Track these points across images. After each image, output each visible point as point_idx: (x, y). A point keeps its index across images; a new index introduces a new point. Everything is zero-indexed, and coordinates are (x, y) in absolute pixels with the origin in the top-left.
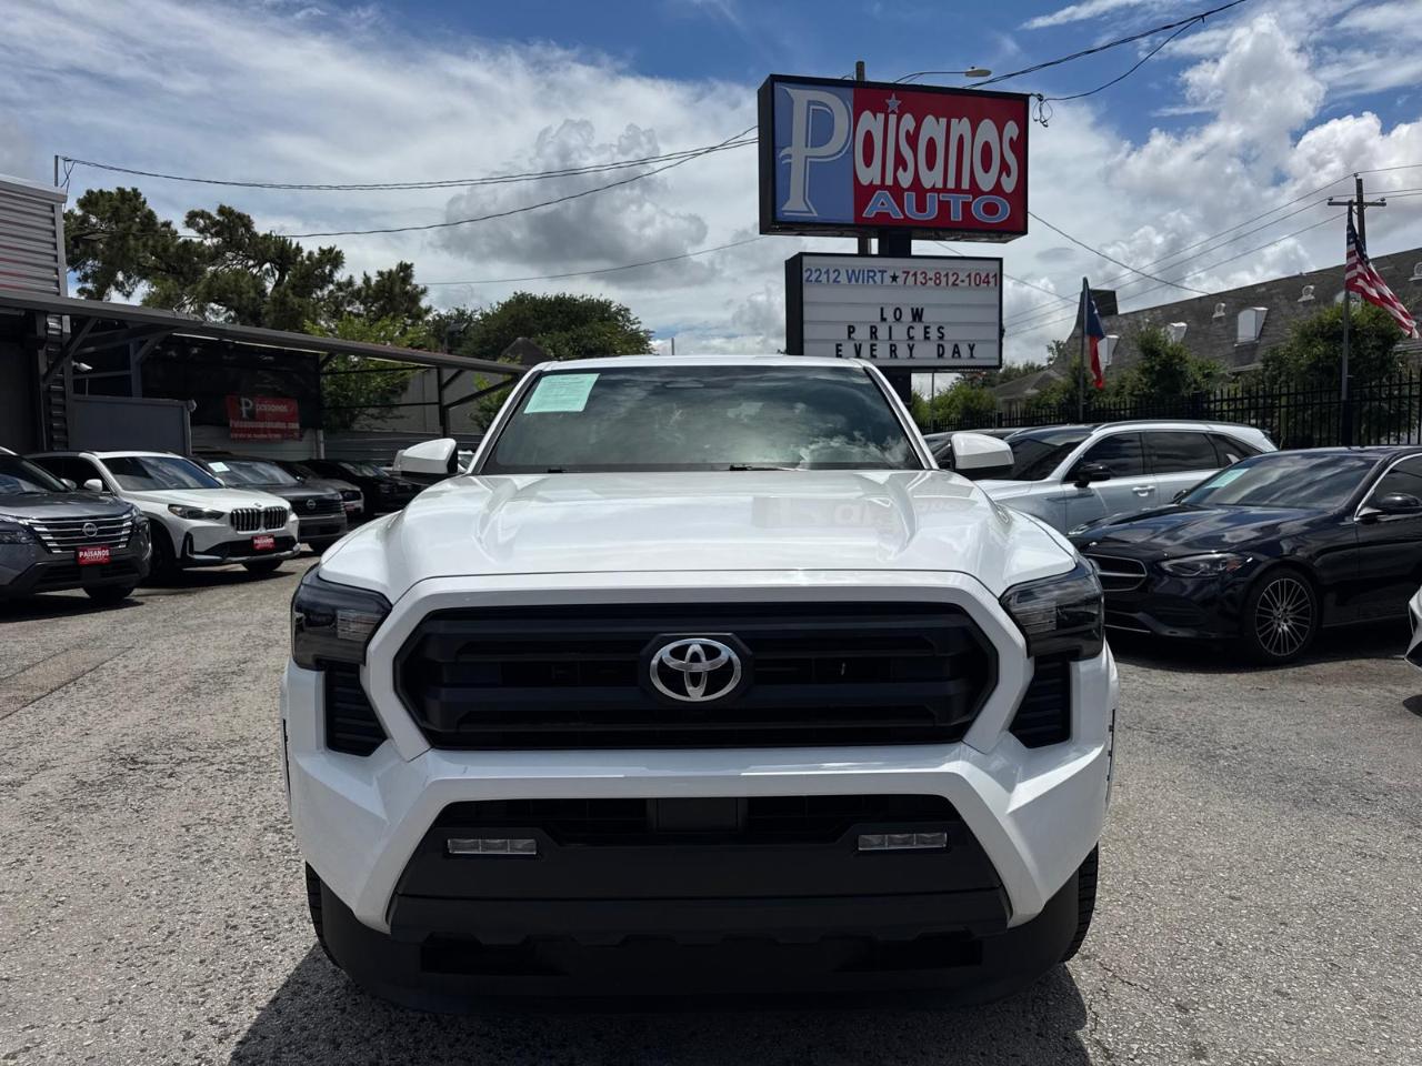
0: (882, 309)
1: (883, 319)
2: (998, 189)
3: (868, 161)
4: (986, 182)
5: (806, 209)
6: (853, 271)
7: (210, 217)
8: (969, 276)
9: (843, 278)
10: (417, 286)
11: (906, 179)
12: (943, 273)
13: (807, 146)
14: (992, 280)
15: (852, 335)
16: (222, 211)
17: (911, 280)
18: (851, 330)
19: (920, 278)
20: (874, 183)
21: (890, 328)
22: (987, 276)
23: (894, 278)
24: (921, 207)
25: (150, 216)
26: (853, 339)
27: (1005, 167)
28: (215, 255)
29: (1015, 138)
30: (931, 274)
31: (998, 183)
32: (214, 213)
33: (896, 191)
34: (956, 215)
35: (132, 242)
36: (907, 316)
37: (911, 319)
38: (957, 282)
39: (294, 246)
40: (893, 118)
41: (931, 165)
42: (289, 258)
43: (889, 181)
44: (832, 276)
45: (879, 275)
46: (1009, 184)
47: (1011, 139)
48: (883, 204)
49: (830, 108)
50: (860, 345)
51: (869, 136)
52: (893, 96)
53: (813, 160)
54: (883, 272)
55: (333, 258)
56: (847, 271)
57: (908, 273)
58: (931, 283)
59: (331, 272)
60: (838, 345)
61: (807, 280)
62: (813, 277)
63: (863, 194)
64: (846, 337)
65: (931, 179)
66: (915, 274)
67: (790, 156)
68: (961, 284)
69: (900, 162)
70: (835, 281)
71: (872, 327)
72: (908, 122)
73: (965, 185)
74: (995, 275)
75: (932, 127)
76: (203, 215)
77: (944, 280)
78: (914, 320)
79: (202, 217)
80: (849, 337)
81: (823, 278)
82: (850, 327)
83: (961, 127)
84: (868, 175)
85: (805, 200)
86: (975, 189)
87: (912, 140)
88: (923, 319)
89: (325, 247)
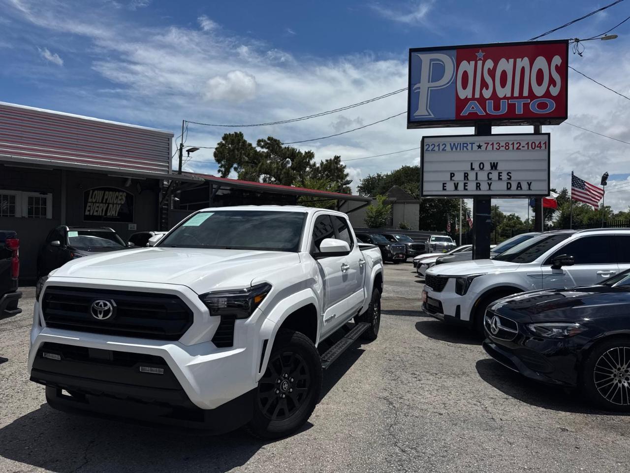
0: (472, 164)
1: (472, 169)
2: (547, 94)
3: (465, 86)
4: (539, 91)
5: (428, 114)
6: (454, 144)
7: (265, 141)
8: (528, 144)
9: (448, 148)
10: (342, 165)
11: (487, 94)
12: (510, 143)
13: (429, 82)
14: (543, 146)
15: (453, 178)
16: (269, 139)
17: (490, 147)
18: (452, 175)
19: (496, 146)
20: (468, 97)
21: (477, 174)
22: (540, 143)
23: (479, 147)
24: (497, 107)
25: (245, 141)
26: (453, 180)
27: (552, 82)
28: (267, 156)
29: (559, 65)
30: (503, 144)
31: (548, 92)
32: (266, 140)
33: (482, 101)
34: (519, 110)
35: (236, 152)
36: (487, 167)
37: (490, 169)
38: (520, 147)
39: (298, 151)
40: (480, 63)
41: (503, 85)
42: (295, 156)
43: (477, 96)
44: (442, 147)
45: (470, 146)
46: (555, 91)
47: (557, 65)
48: (473, 108)
49: (443, 62)
50: (458, 184)
51: (465, 74)
52: (480, 51)
53: (433, 89)
54: (472, 144)
55: (310, 155)
56: (450, 144)
57: (488, 144)
58: (502, 149)
59: (309, 161)
60: (444, 184)
61: (427, 150)
62: (430, 149)
63: (461, 104)
64: (449, 179)
66: (493, 144)
67: (419, 88)
68: (522, 149)
69: (484, 85)
70: (443, 150)
71: (465, 173)
72: (489, 64)
73: (526, 93)
74: (545, 143)
75: (505, 65)
76: (262, 141)
77: (511, 147)
78: (492, 168)
79: (262, 142)
80: (451, 179)
81: (436, 148)
82: (451, 174)
83: (524, 62)
85: (427, 109)
86: (532, 95)
87: (492, 73)
88: (498, 169)
89: (307, 151)
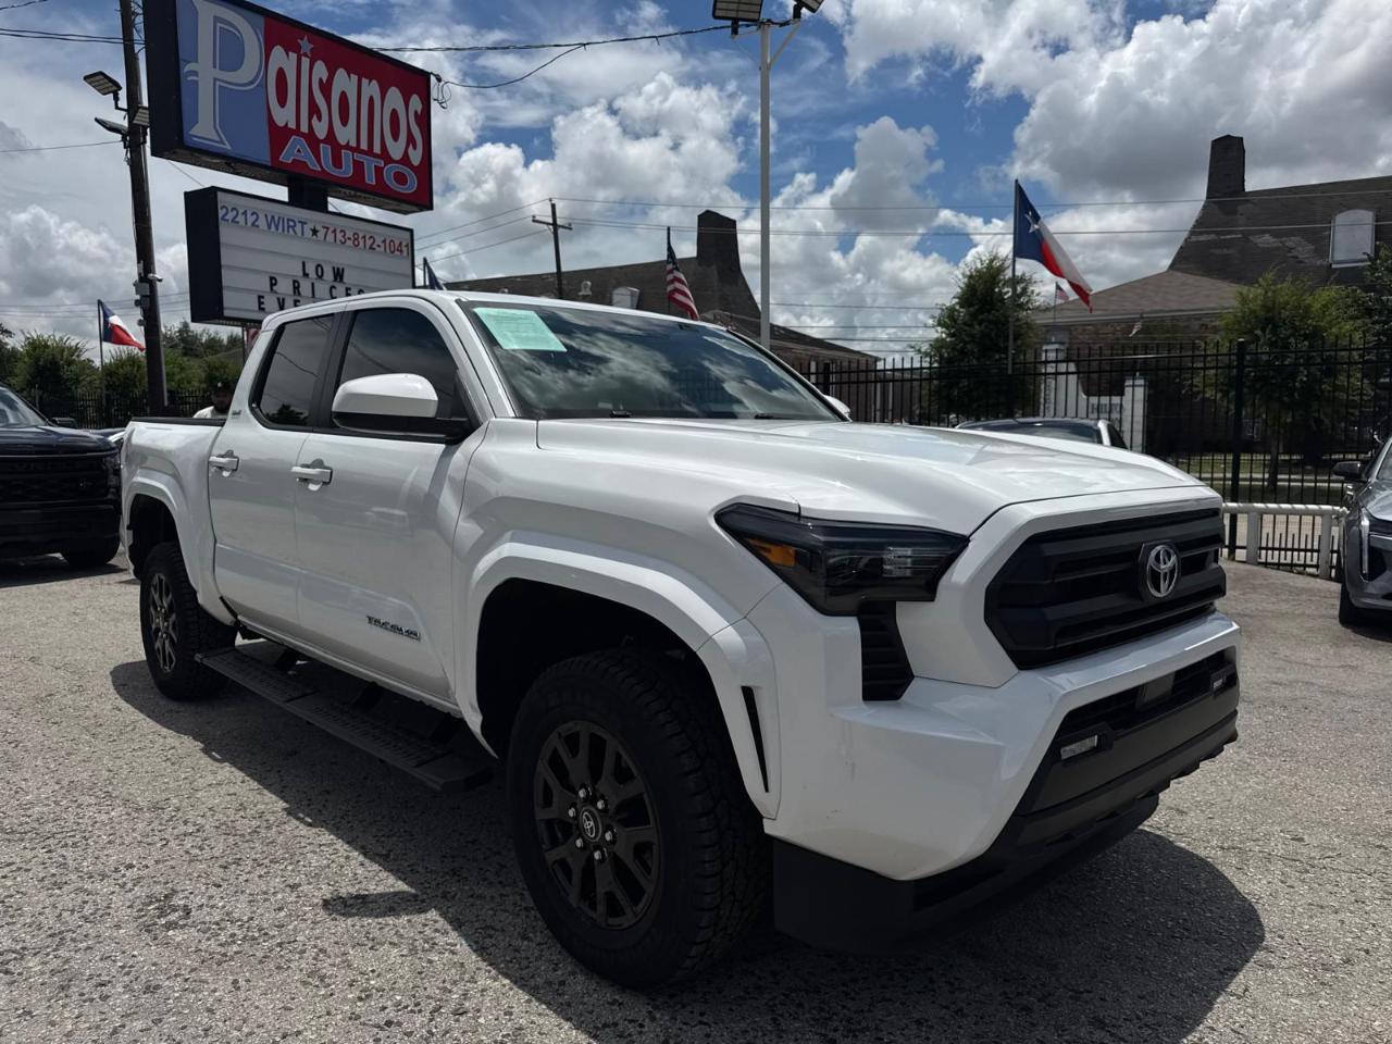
0: (304, 264)
1: (306, 275)
2: (405, 160)
3: (282, 102)
4: (396, 150)
5: (218, 139)
6: (273, 217)
8: (384, 241)
9: (262, 223)
11: (321, 131)
12: (361, 235)
13: (215, 67)
14: (405, 249)
15: (275, 288)
17: (330, 237)
18: (273, 281)
19: (339, 236)
20: (289, 126)
21: (313, 284)
22: (400, 244)
23: (315, 232)
24: (337, 163)
26: (276, 292)
27: (411, 140)
29: (419, 112)
30: (349, 234)
31: (406, 153)
33: (311, 138)
34: (371, 179)
36: (329, 275)
37: (332, 278)
38: (374, 246)
40: (306, 62)
41: (344, 120)
43: (304, 128)
44: (251, 219)
45: (298, 227)
46: (416, 157)
47: (416, 112)
48: (299, 151)
49: (237, 30)
50: (283, 300)
51: (281, 74)
52: (306, 38)
53: (222, 84)
54: (303, 223)
56: (266, 216)
57: (328, 228)
58: (349, 243)
60: (260, 297)
61: (223, 219)
62: (230, 216)
63: (279, 136)
64: (269, 289)
65: (345, 135)
66: (334, 231)
67: (195, 73)
68: (378, 249)
69: (314, 110)
70: (253, 224)
71: (294, 282)
72: (321, 70)
73: (377, 149)
74: (407, 246)
75: (344, 82)
77: (361, 241)
78: (335, 280)
80: (272, 289)
81: (241, 219)
82: (271, 278)
83: (371, 89)
84: (284, 116)
85: (215, 127)
86: (385, 155)
87: (326, 89)
88: (345, 280)
